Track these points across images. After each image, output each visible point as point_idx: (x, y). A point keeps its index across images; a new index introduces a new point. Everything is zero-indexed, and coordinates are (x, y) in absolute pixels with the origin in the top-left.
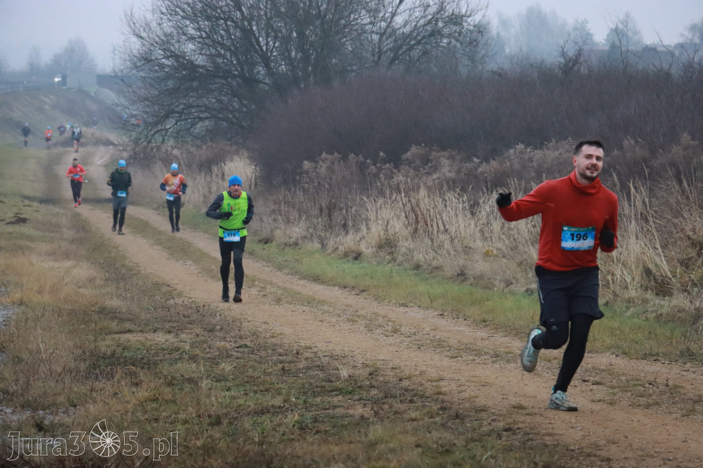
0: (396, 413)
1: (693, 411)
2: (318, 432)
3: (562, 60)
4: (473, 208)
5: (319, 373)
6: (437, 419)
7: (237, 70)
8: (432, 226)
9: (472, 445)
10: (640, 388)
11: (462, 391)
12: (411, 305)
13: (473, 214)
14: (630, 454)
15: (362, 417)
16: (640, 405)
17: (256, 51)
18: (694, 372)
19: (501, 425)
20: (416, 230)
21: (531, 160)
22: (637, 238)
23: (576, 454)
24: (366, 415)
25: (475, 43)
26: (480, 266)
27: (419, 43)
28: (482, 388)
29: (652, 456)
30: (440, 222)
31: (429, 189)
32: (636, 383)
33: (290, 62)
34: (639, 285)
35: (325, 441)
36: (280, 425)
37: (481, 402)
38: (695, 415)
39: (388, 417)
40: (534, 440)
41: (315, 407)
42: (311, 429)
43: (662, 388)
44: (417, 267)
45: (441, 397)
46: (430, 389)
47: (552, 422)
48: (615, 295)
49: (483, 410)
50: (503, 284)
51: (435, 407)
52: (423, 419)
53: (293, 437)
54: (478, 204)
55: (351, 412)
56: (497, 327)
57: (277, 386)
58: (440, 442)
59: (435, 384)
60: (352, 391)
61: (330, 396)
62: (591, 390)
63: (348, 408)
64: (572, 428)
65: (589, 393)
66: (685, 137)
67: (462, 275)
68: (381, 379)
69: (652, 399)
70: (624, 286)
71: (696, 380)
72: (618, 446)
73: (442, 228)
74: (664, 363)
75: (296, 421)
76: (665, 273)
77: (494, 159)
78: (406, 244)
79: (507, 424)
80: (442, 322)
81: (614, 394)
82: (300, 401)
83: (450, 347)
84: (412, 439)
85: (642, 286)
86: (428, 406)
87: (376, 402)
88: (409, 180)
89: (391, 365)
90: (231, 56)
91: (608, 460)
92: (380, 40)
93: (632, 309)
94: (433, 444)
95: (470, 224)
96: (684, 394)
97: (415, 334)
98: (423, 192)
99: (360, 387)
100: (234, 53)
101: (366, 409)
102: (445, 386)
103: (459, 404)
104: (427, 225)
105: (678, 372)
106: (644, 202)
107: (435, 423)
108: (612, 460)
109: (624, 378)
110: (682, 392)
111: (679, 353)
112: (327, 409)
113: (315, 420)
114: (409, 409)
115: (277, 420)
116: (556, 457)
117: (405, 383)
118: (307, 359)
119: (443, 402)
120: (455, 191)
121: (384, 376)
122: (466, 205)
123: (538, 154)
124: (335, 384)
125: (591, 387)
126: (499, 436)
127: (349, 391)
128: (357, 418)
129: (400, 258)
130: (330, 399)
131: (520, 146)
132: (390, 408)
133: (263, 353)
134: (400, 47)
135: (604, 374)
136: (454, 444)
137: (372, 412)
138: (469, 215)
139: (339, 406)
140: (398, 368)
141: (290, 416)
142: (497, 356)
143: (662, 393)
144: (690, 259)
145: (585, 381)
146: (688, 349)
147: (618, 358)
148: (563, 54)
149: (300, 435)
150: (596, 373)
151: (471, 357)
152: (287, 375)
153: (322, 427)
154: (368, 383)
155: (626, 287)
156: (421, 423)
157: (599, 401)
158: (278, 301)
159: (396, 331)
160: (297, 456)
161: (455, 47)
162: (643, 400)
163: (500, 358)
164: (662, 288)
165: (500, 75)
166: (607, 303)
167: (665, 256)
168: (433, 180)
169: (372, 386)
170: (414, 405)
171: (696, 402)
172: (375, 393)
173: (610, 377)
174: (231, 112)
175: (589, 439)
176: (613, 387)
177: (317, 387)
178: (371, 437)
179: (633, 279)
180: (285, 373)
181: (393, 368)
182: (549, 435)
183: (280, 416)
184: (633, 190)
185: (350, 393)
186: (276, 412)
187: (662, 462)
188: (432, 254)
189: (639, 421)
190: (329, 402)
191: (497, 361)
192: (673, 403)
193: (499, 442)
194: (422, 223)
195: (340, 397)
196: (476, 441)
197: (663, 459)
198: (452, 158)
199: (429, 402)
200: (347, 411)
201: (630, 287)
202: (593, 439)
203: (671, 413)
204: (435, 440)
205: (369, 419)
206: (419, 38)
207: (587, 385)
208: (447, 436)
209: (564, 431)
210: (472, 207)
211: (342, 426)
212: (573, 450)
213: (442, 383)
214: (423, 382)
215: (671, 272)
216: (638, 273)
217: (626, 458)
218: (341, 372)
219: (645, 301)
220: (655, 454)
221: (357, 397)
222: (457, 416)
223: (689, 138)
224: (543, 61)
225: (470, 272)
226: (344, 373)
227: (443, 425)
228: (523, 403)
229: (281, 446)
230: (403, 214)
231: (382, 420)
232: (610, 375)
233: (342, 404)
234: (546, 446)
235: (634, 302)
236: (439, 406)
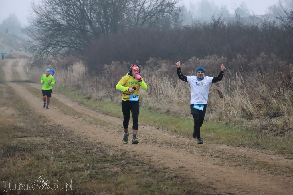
0: (130, 170)
1: (254, 168)
2: (97, 178)
3: (213, 22)
5: (101, 153)
6: (147, 172)
7: (78, 26)
8: (157, 91)
9: (159, 183)
10: (234, 158)
11: (159, 161)
12: (146, 124)
13: (174, 86)
14: (224, 186)
15: (116, 172)
16: (232, 166)
17: (86, 18)
18: (258, 152)
19: (174, 175)
20: (151, 93)
21: (199, 63)
22: (239, 96)
24: (118, 171)
25: (177, 15)
26: (176, 108)
27: (154, 15)
28: (169, 159)
30: (161, 90)
31: (156, 76)
32: (233, 156)
33: (100, 23)
34: (240, 115)
35: (100, 182)
36: (81, 176)
37: (166, 165)
38: (254, 170)
39: (127, 172)
40: (186, 181)
41: (97, 168)
42: (94, 177)
43: (243, 158)
44: (150, 109)
45: (150, 163)
46: (146, 160)
47: (195, 173)
48: (230, 120)
49: (167, 169)
50: (185, 115)
51: (146, 167)
52: (141, 173)
53: (86, 181)
54: (177, 82)
55: (112, 170)
56: (180, 134)
57: (82, 159)
58: (147, 182)
59: (149, 158)
60: (114, 161)
61: (104, 163)
62: (214, 160)
63: (111, 168)
64: (203, 175)
68: (127, 156)
69: (238, 163)
70: (234, 116)
71: (258, 155)
72: (220, 183)
73: (161, 92)
74: (246, 148)
75: (88, 174)
76: (251, 111)
77: (183, 63)
78: (146, 99)
79: (176, 174)
80: (158, 132)
81: (223, 161)
82: (91, 166)
83: (159, 142)
84: (135, 181)
85: (241, 116)
86: (144, 167)
87: (122, 165)
88: (148, 72)
90: (75, 21)
91: (215, 189)
92: (138, 14)
93: (237, 125)
94: (144, 183)
95: (173, 91)
96: (252, 161)
97: (145, 137)
98: (154, 77)
99: (117, 159)
100: (77, 19)
101: (118, 169)
102: (153, 159)
103: (158, 166)
104: (155, 91)
105: (251, 151)
106: (242, 81)
107: (146, 174)
109: (228, 155)
111: (253, 144)
112: (102, 169)
113: (97, 174)
114: (136, 168)
115: (80, 173)
116: (193, 188)
117: (137, 158)
118: (97, 148)
119: (151, 165)
120: (167, 76)
121: (128, 154)
122: (172, 82)
123: (202, 61)
124: (107, 158)
125: (214, 158)
126: (172, 179)
127: (112, 161)
128: (114, 172)
129: (143, 105)
131: (194, 58)
132: (128, 168)
133: (80, 145)
134: (147, 17)
135: (220, 153)
136: (152, 183)
137: (121, 170)
138: (173, 87)
139: (107, 168)
140: (135, 151)
141: (86, 172)
142: (178, 145)
143: (243, 161)
144: (261, 104)
145: (212, 156)
146: (257, 142)
147: (228, 146)
148: (213, 19)
149: (89, 180)
150: (217, 153)
151: (167, 146)
152: (88, 154)
153: (99, 176)
154: (120, 157)
155: (235, 116)
157: (216, 164)
158: (91, 123)
160: (87, 189)
161: (169, 16)
162: (234, 164)
163: (179, 147)
164: (249, 117)
165: (187, 28)
166: (227, 123)
167: (251, 103)
168: (158, 72)
169: (122, 159)
170: (139, 167)
171: (256, 164)
172: (123, 162)
174: (76, 44)
175: (209, 180)
176: (223, 158)
177: (99, 159)
178: (118, 180)
179: (238, 113)
181: (133, 151)
183: (82, 172)
184: (237, 76)
186: (81, 170)
188: (157, 103)
189: (231, 172)
190: (103, 166)
191: (177, 148)
192: (246, 165)
193: (171, 182)
194: (153, 90)
195: (108, 164)
196: (162, 181)
197: (238, 188)
198: (166, 63)
199: (145, 165)
200: (110, 170)
201: (236, 116)
202: (211, 180)
203: (245, 169)
204: (145, 181)
205: (119, 173)
206: (154, 13)
207: (212, 158)
208: (150, 179)
209: (199, 177)
210: (174, 83)
211: (107, 176)
212: (201, 185)
213: (152, 157)
214: (144, 157)
215: (254, 110)
216: (239, 110)
217: (223, 188)
219: (242, 122)
220: (235, 186)
221: (115, 164)
223: (264, 54)
224: (205, 22)
225: (171, 111)
226: (111, 154)
227: (149, 175)
228: (184, 165)
229: (81, 185)
231: (124, 173)
232: (223, 153)
233: (109, 167)
234: (190, 183)
235: (237, 123)
236: (149, 167)
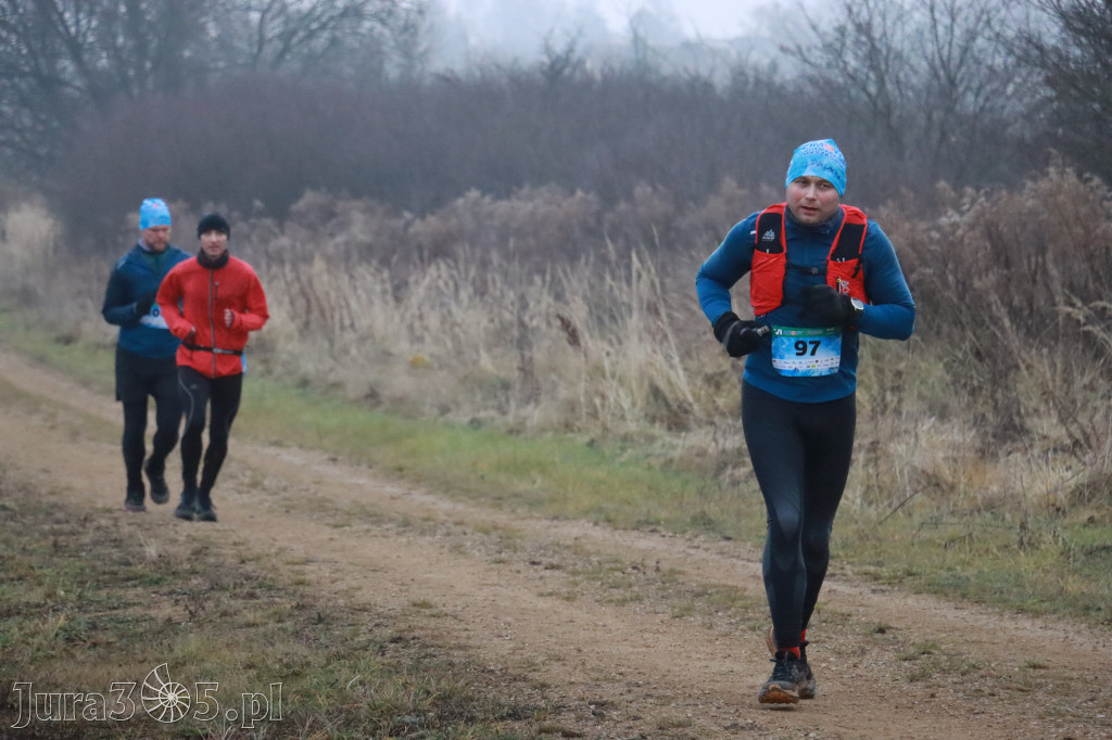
0: (225, 614)
1: (689, 610)
2: (95, 645)
3: (545, 59)
4: (399, 291)
5: (113, 550)
6: (289, 623)
7: (27, 63)
8: (332, 318)
9: (335, 664)
10: (616, 574)
11: (336, 580)
12: (289, 443)
13: (398, 300)
14: (578, 677)
15: (170, 620)
16: (611, 601)
17: (59, 33)
18: (707, 550)
19: (389, 632)
20: (307, 325)
21: (491, 215)
22: (641, 339)
23: (496, 677)
24: (176, 618)
25: (412, 30)
26: (400, 382)
27: (323, 27)
28: (371, 574)
29: (613, 680)
30: (345, 312)
31: (329, 260)
32: (613, 566)
33: (115, 53)
34: (642, 414)
35: (104, 660)
36: (33, 635)
37: (362, 597)
38: (691, 616)
39: (211, 621)
40: (435, 656)
41: (95, 605)
42: (84, 641)
43: (651, 574)
44: (304, 383)
45: (301, 588)
46: (286, 575)
47: (469, 628)
48: (605, 429)
49: (365, 610)
50: (436, 411)
51: (286, 604)
52: (266, 624)
53: (53, 653)
54: (407, 284)
55: (153, 613)
56: (418, 480)
57: (38, 572)
58: (285, 660)
59: (297, 568)
60: (160, 579)
61: (123, 587)
62: (541, 578)
63: (149, 607)
64: (499, 636)
65: (538, 583)
66: (729, 184)
67: (372, 396)
68: (212, 560)
69: (632, 592)
70: (619, 416)
71: (708, 562)
72: (565, 665)
73: (347, 322)
74: (664, 536)
75: (60, 628)
76: (684, 395)
77: (433, 213)
78: (290, 347)
79: (397, 631)
80: (332, 471)
81: (575, 584)
82: (73, 597)
83: (337, 510)
84: (242, 656)
85: (646, 415)
86: (276, 603)
87: (194, 596)
88: (298, 245)
89: (234, 538)
90: (18, 41)
91: (544, 686)
92: (262, 20)
93: (630, 451)
94: (275, 663)
95: (392, 317)
96: (683, 583)
97: (285, 489)
98: (319, 265)
99: (174, 573)
100: (24, 37)
101: (178, 608)
102: (312, 572)
103: (329, 600)
104: (324, 316)
105: (682, 548)
106: (653, 284)
107: (284, 630)
108: (549, 687)
109: (595, 559)
110: (681, 581)
111: (689, 520)
112: (114, 608)
113: (94, 627)
114: (245, 608)
115: (30, 626)
116: (461, 683)
117: (249, 567)
118: (98, 528)
119: (302, 596)
120: (369, 263)
121: (217, 555)
122: (388, 285)
123: (502, 206)
124: (133, 568)
125: (543, 573)
126: (382, 651)
127: (155, 579)
128: (159, 621)
129: (279, 370)
130: (122, 592)
131: (474, 194)
132: (217, 606)
133: (29, 520)
134: (294, 33)
135: (566, 552)
136: (308, 664)
137: (187, 612)
138: (392, 303)
139: (134, 604)
140: (242, 544)
141: (51, 619)
142: (406, 524)
143: (650, 582)
144: (722, 374)
145: (534, 563)
146: (703, 514)
147: (597, 528)
148: (548, 50)
149: (65, 650)
150: (554, 552)
151: (366, 526)
152: (60, 554)
153: (101, 637)
154: (187, 566)
155: (623, 418)
156: (262, 629)
157: (551, 594)
158: (74, 435)
159: (255, 485)
160: (55, 684)
161: (381, 34)
162: (617, 594)
163: (411, 528)
164: (677, 419)
165: (449, 81)
166: (593, 441)
167: (685, 369)
168: (336, 245)
169: (194, 572)
170: (256, 601)
171: (698, 595)
172: (196, 582)
173: (574, 556)
174: (20, 131)
175: (522, 655)
176: (574, 573)
177: (105, 573)
178: (178, 652)
179: (634, 404)
180: (57, 551)
181: (235, 544)
182: (460, 647)
183: (37, 621)
184: (635, 262)
185: (157, 583)
186: (32, 614)
187: (626, 689)
188: (328, 363)
189: (605, 626)
190: (120, 598)
191: (405, 531)
192: (663, 597)
193: (379, 659)
195: (140, 590)
196: (344, 657)
197: (628, 684)
198: (369, 211)
199: (280, 597)
200: (148, 612)
201: (628, 416)
202: (528, 654)
203: (656, 613)
204: (279, 657)
205: (179, 624)
206: (324, 19)
207: (536, 571)
208: (300, 650)
209: (485, 642)
210: (397, 289)
211: (135, 635)
212: (492, 671)
213: (308, 568)
214: (279, 565)
215: (694, 394)
216: (641, 396)
217: (572, 683)
218: (147, 549)
219: (651, 439)
220: (618, 677)
221: (165, 589)
222: (320, 620)
223: (734, 184)
224: (516, 60)
225: (385, 393)
226: (152, 551)
227: (297, 634)
228: (429, 598)
229: (32, 668)
230: (286, 299)
231: (200, 626)
232: (575, 554)
233: (142, 600)
234: (451, 664)
235: (632, 440)
236: (294, 604)
